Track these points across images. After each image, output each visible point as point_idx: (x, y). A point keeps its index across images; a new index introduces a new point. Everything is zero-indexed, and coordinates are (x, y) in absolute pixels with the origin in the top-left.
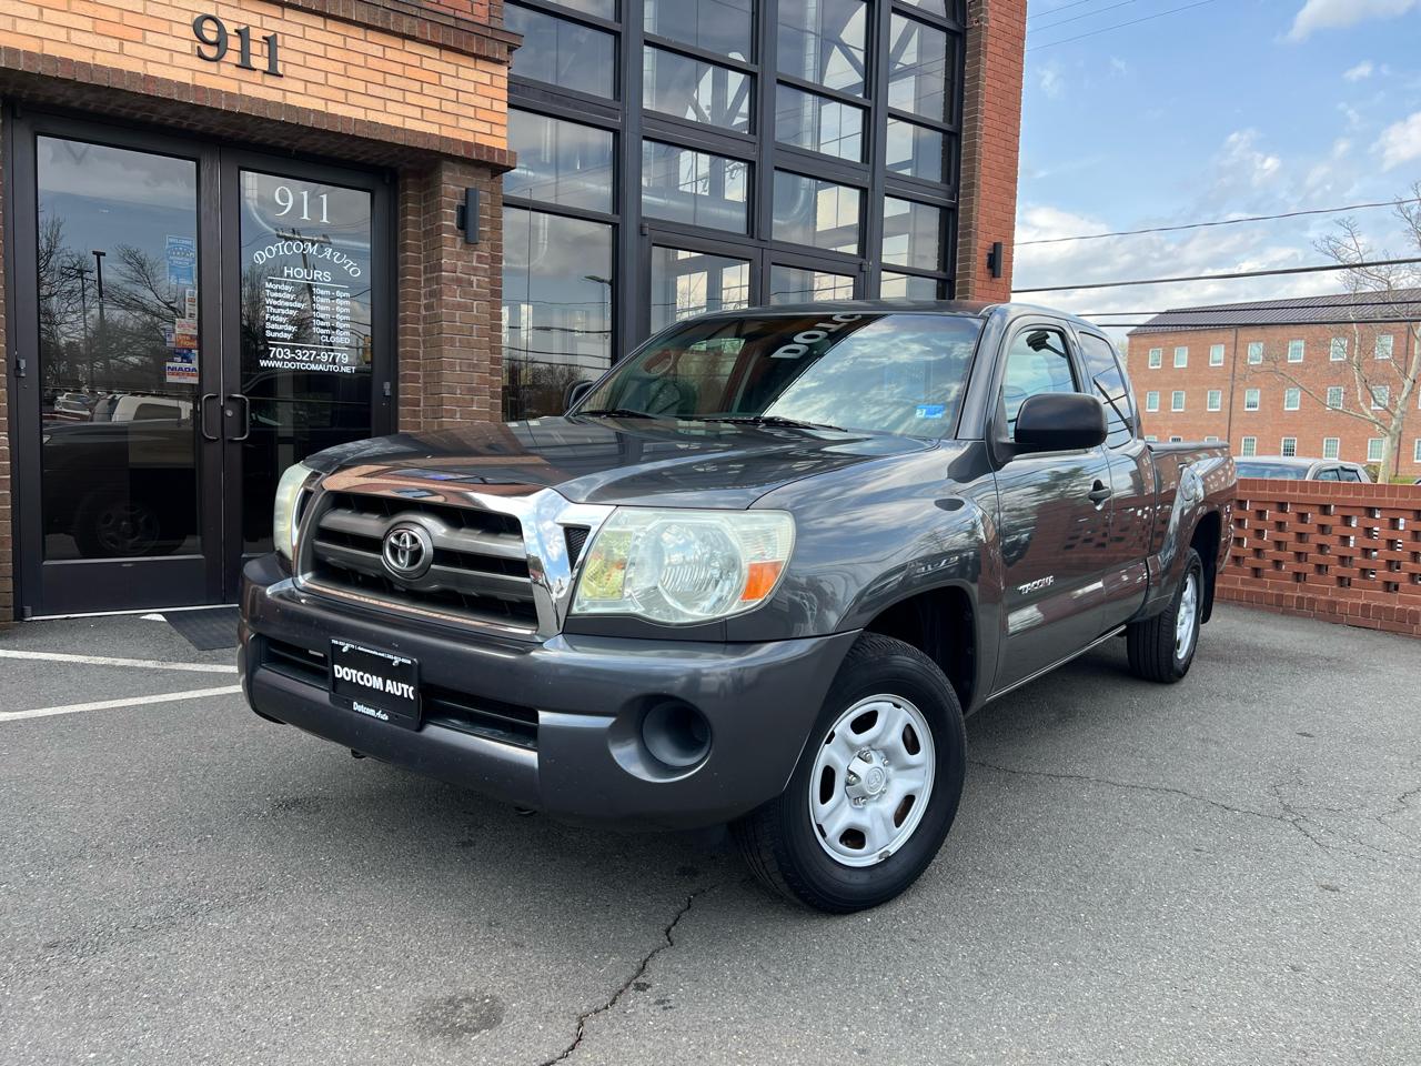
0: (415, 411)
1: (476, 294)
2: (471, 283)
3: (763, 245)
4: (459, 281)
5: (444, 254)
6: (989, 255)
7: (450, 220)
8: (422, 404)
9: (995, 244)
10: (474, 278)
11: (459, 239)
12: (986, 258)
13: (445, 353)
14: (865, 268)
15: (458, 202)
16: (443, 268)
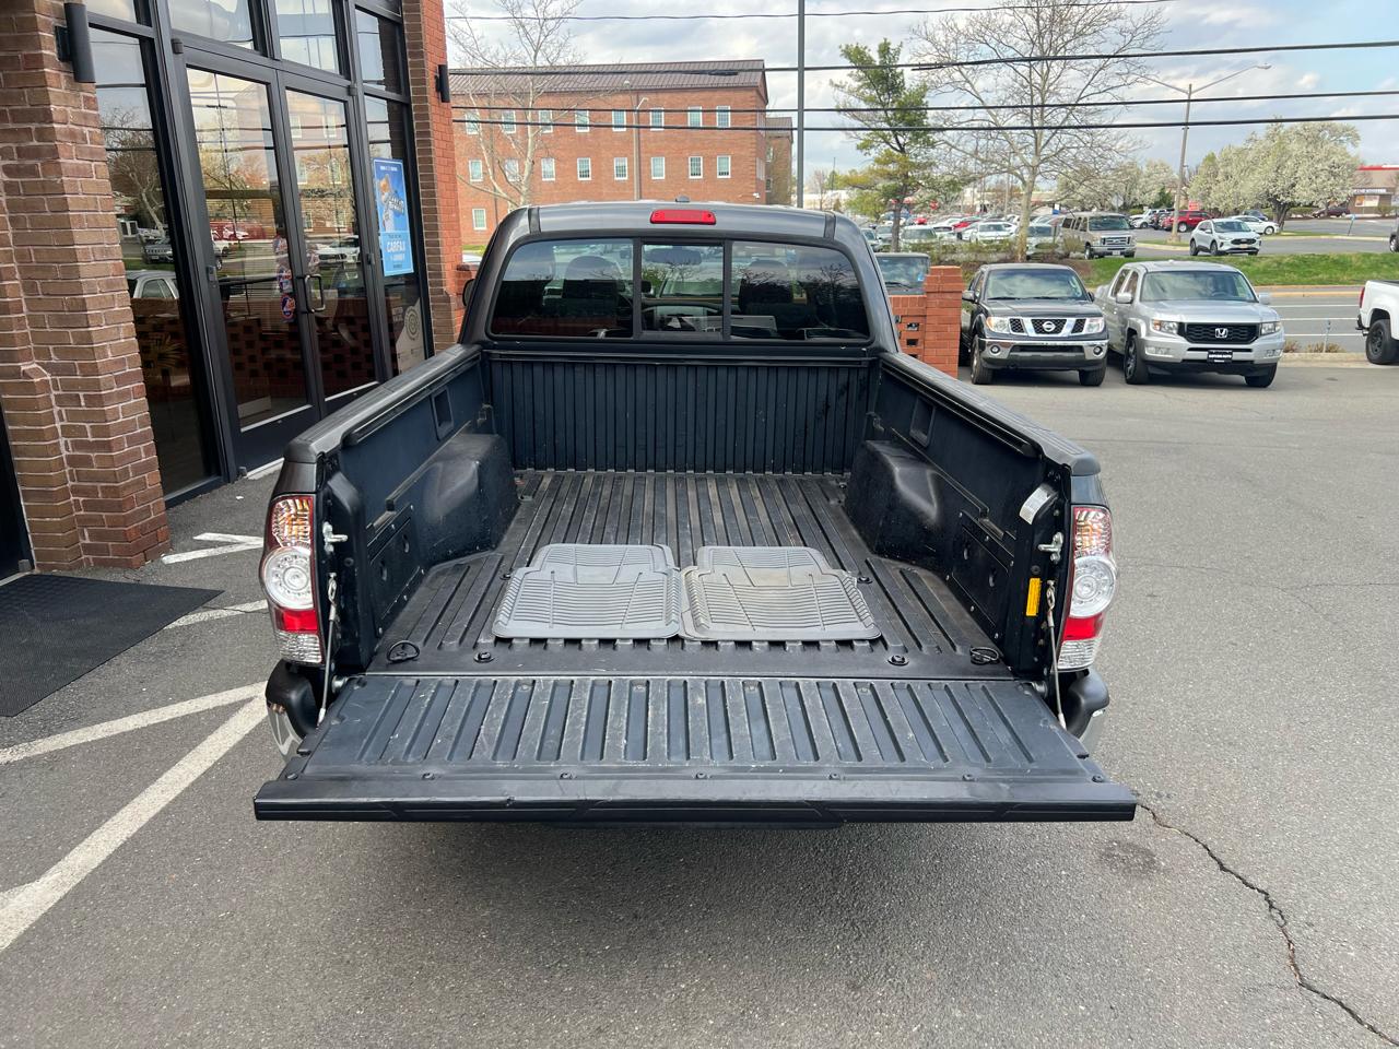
0: (19, 319)
1: (92, 153)
2: (84, 139)
3: (276, 65)
4: (72, 135)
5: (52, 97)
6: (436, 77)
7: (50, 51)
8: (25, 309)
9: (440, 66)
10: (86, 130)
11: (62, 75)
12: (434, 81)
13: (77, 238)
14: (353, 91)
15: (53, 21)
16: (54, 117)
